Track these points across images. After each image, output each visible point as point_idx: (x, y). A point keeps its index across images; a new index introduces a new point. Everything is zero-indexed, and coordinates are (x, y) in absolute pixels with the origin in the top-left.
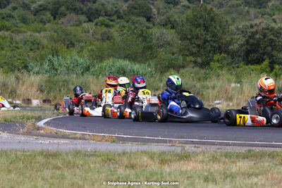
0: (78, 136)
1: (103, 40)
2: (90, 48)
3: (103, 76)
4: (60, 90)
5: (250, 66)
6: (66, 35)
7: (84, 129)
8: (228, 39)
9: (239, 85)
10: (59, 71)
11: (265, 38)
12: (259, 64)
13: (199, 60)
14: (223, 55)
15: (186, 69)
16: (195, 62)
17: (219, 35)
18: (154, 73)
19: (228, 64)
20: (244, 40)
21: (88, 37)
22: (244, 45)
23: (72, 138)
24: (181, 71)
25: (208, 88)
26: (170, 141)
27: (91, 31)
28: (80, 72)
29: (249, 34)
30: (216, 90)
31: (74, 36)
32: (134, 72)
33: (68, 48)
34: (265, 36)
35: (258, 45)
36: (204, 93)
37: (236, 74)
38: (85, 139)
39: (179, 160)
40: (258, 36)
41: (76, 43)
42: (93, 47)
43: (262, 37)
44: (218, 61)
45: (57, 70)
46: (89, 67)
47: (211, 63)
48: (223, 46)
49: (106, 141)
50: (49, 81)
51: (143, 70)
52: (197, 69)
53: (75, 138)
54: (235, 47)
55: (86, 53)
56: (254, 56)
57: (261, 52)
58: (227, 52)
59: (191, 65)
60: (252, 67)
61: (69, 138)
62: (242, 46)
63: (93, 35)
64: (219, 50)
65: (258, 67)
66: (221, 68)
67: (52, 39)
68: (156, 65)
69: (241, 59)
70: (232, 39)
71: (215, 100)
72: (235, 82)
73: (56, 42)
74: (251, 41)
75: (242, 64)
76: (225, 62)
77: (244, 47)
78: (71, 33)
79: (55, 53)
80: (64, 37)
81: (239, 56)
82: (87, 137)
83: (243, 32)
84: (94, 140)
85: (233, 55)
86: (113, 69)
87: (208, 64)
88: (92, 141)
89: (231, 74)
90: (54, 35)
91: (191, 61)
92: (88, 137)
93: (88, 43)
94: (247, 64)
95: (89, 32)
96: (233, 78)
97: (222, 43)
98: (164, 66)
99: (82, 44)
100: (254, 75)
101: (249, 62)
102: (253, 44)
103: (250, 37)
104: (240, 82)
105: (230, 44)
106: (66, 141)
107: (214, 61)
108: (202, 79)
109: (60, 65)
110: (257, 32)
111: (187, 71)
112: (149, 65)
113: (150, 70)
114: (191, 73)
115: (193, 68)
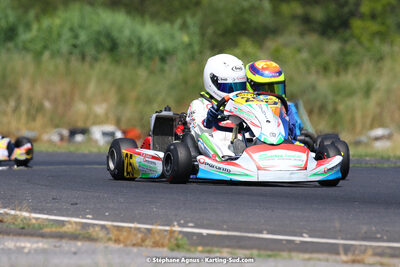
0: (68, 228)
3: (53, 56)
15: (281, 40)
18: (196, 48)
23: (52, 236)
25: (351, 93)
30: (375, 97)
32: (140, 44)
36: (341, 107)
38: (90, 239)
51: (168, 41)
52: (313, 39)
53: (61, 236)
59: (295, 27)
61: (43, 236)
68: (203, 27)
71: (372, 127)
84: (117, 241)
92: (102, 234)
106: (41, 244)
108: (333, 67)
111: (286, 45)
112: (184, 27)
113: (186, 39)
114: (299, 50)
115: (302, 34)
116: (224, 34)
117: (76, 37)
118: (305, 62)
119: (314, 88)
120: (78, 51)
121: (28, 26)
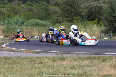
1: (29, 11)
2: (24, 14)
3: (29, 26)
4: (12, 32)
5: (90, 21)
6: (14, 9)
7: (22, 48)
8: (81, 10)
9: (85, 29)
10: (11, 24)
11: (96, 10)
12: (94, 21)
13: (69, 19)
14: (78, 17)
15: (63, 23)
16: (67, 20)
17: (77, 9)
18: (50, 24)
19: (81, 21)
20: (87, 11)
21: (23, 10)
22: (87, 13)
23: (16, 52)
24: (62, 24)
26: (57, 53)
27: (24, 8)
28: (20, 24)
29: (89, 8)
31: (17, 10)
32: (42, 24)
33: (15, 14)
34: (96, 9)
35: (93, 13)
37: (84, 25)
39: (61, 60)
40: (93, 9)
41: (18, 13)
42: (25, 14)
43: (95, 10)
44: (77, 20)
45: (10, 23)
46: (23, 22)
47: (74, 20)
48: (79, 13)
49: (31, 53)
50: (7, 28)
51: (46, 24)
52: (68, 23)
54: (83, 14)
55: (22, 17)
56: (91, 17)
57: (94, 16)
58: (80, 16)
60: (91, 22)
62: (86, 13)
63: (25, 9)
64: (77, 15)
65: (93, 22)
66: (78, 22)
67: (8, 11)
68: (51, 21)
69: (86, 19)
70: (82, 11)
72: (84, 28)
73: (10, 12)
74: (90, 11)
75: (86, 21)
76: (79, 20)
77: (87, 14)
78: (16, 8)
79: (10, 16)
80: (13, 10)
81: (85, 18)
82: (23, 51)
83: (87, 8)
85: (83, 17)
86: (34, 23)
87: (73, 21)
88: (25, 53)
89: (82, 25)
90: (9, 9)
91: (65, 20)
93: (23, 13)
94: (89, 21)
95: (23, 8)
96: (83, 27)
97: (78, 12)
98: (55, 21)
99: (21, 13)
100: (91, 25)
101: (89, 20)
102: (91, 13)
103: (90, 10)
104: (86, 28)
105: (81, 13)
106: (14, 53)
107: (75, 20)
109: (12, 21)
110: (92, 8)
111: (64, 24)
112: (48, 21)
113: (49, 23)
114: (65, 25)
115: (66, 22)
116: (55, 22)
117: (33, 23)
118: (66, 26)
119: (67, 30)
120: (33, 25)
121: (26, 22)
